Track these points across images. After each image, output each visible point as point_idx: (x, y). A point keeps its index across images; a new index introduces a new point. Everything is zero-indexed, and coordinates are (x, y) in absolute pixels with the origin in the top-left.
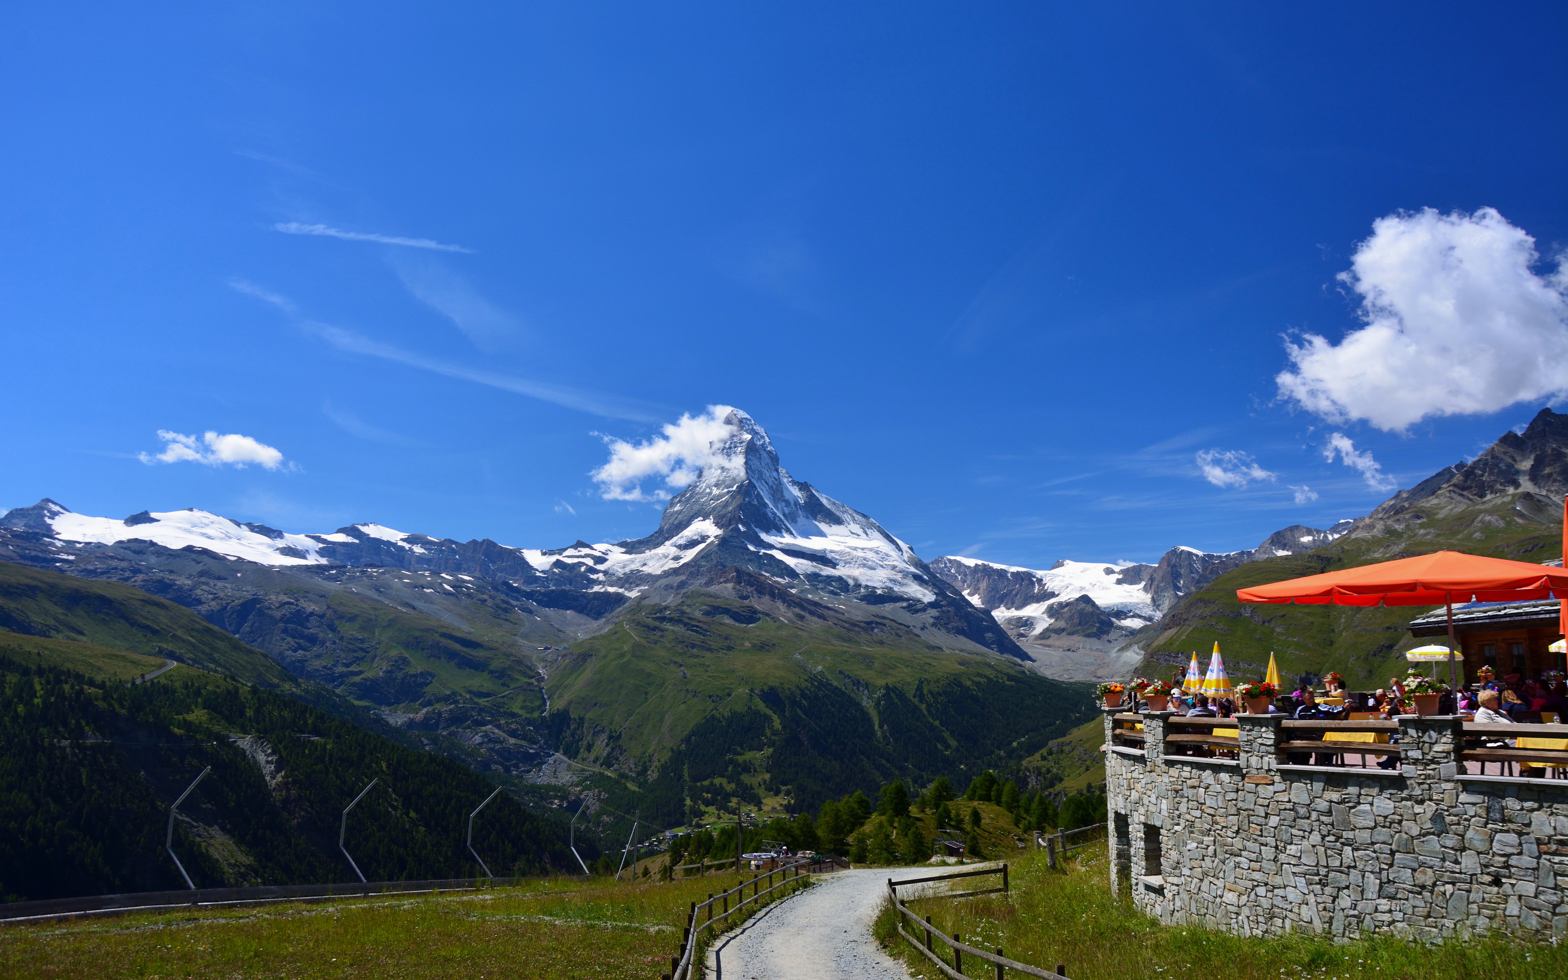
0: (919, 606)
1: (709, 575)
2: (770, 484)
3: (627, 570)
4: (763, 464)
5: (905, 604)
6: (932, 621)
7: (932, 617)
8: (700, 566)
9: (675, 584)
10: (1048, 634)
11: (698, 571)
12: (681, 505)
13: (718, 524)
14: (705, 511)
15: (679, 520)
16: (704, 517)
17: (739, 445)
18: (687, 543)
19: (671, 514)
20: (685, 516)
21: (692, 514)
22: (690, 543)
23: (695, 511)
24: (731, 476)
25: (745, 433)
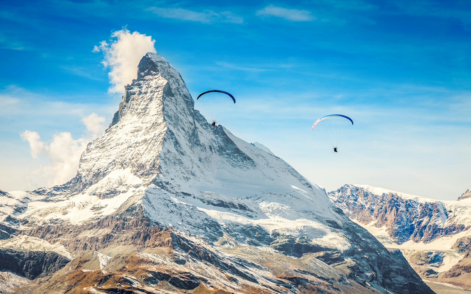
0: (336, 256)
1: (134, 229)
2: (186, 129)
3: (47, 218)
4: (179, 109)
5: (322, 254)
6: (348, 271)
7: (348, 267)
8: (125, 220)
9: (101, 238)
10: (457, 272)
11: (124, 224)
12: (98, 151)
13: (137, 173)
14: (124, 158)
15: (97, 167)
16: (123, 165)
17: (156, 90)
18: (108, 192)
19: (88, 160)
20: (103, 163)
21: (110, 161)
22: (112, 192)
23: (113, 158)
24: (148, 122)
25: (160, 77)
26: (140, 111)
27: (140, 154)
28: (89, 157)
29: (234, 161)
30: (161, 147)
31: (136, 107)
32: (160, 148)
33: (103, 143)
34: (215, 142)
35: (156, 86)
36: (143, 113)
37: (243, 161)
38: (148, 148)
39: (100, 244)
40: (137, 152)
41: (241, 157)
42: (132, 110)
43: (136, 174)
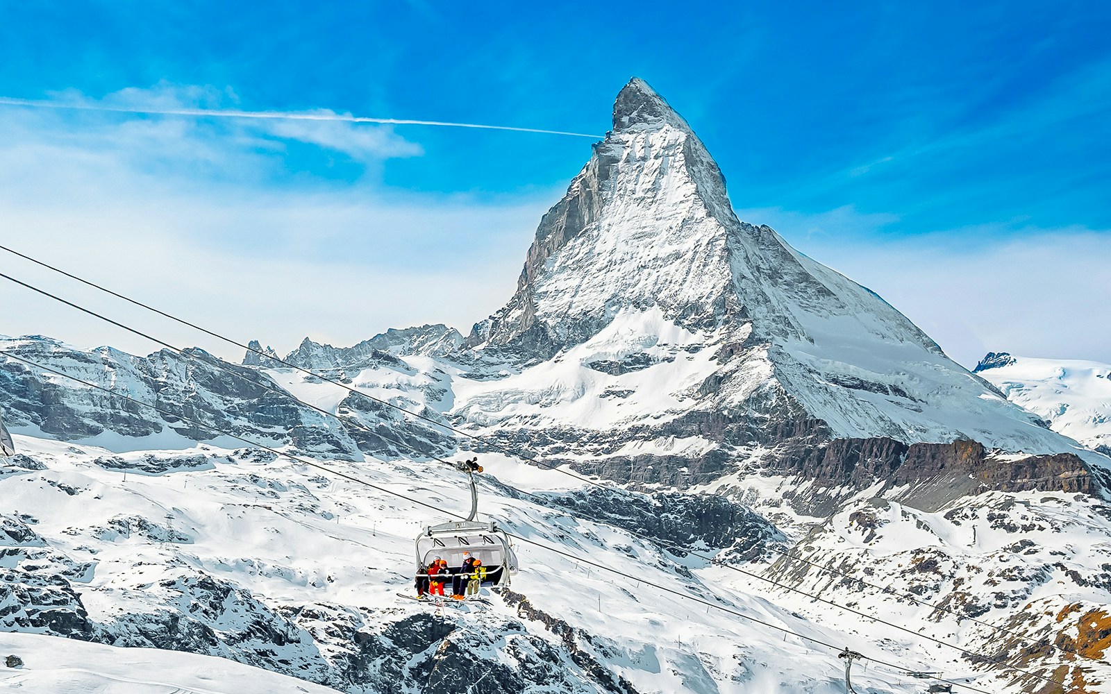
12: (570, 277)
13: (682, 321)
14: (637, 290)
15: (580, 308)
16: (639, 304)
17: (666, 152)
18: (629, 360)
19: (552, 294)
20: (592, 300)
21: (607, 296)
22: (637, 361)
23: (611, 290)
24: (670, 218)
25: (667, 127)
26: (641, 194)
27: (673, 281)
28: (551, 288)
29: (803, 298)
30: (726, 266)
31: (630, 186)
32: (725, 269)
33: (577, 258)
34: (761, 259)
35: (665, 144)
36: (651, 200)
37: (818, 299)
38: (692, 270)
39: (696, 471)
40: (664, 278)
41: (813, 290)
42: (621, 192)
43: (680, 323)
